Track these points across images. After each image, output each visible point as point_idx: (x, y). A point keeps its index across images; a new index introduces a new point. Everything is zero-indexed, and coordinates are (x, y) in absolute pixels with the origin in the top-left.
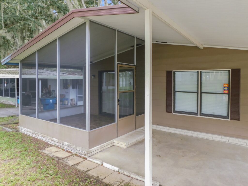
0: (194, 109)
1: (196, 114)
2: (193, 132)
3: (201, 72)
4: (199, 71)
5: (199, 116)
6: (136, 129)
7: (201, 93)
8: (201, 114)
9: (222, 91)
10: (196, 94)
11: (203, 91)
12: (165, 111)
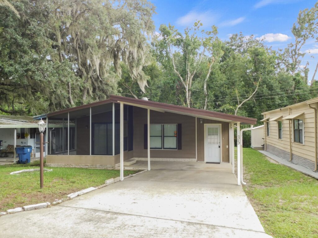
0: (160, 146)
1: (162, 148)
2: (160, 159)
3: (163, 125)
4: (163, 124)
5: (163, 149)
6: (128, 159)
7: (164, 137)
8: (164, 148)
9: (174, 135)
10: (161, 137)
11: (165, 135)
12: (143, 148)
